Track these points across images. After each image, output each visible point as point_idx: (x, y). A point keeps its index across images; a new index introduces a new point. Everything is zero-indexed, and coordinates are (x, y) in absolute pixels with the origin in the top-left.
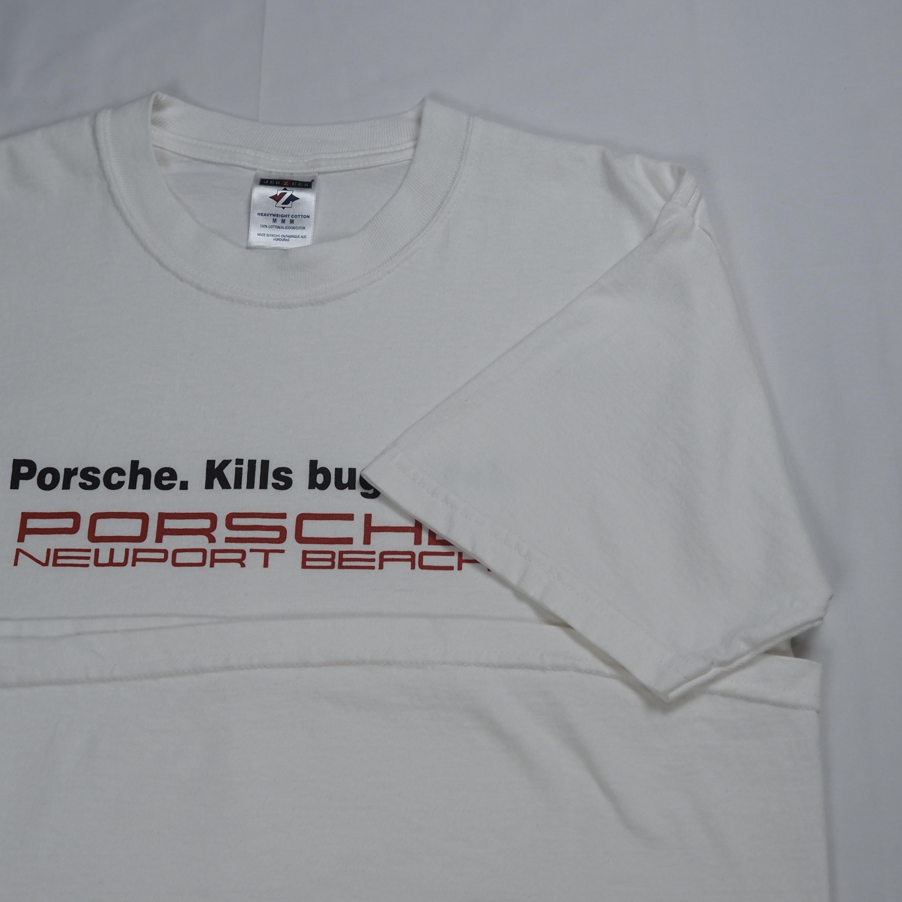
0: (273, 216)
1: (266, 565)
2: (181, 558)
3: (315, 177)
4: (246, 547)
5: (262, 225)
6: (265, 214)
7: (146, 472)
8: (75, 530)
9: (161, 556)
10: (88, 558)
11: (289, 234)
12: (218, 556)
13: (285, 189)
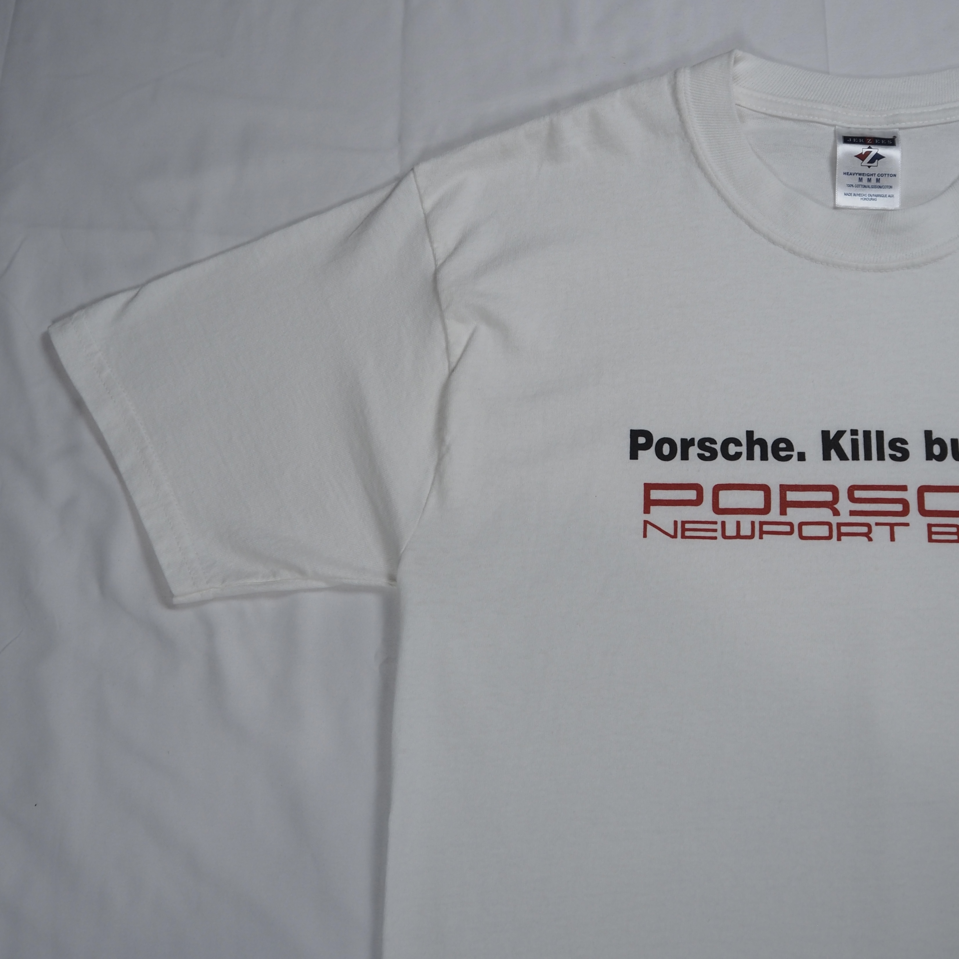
0: (859, 175)
1: (892, 539)
2: (807, 531)
3: (897, 133)
4: (872, 520)
5: (849, 184)
6: (851, 173)
7: (762, 442)
8: (698, 502)
9: (787, 529)
10: (715, 530)
11: (876, 193)
12: (844, 529)
13: (870, 146)
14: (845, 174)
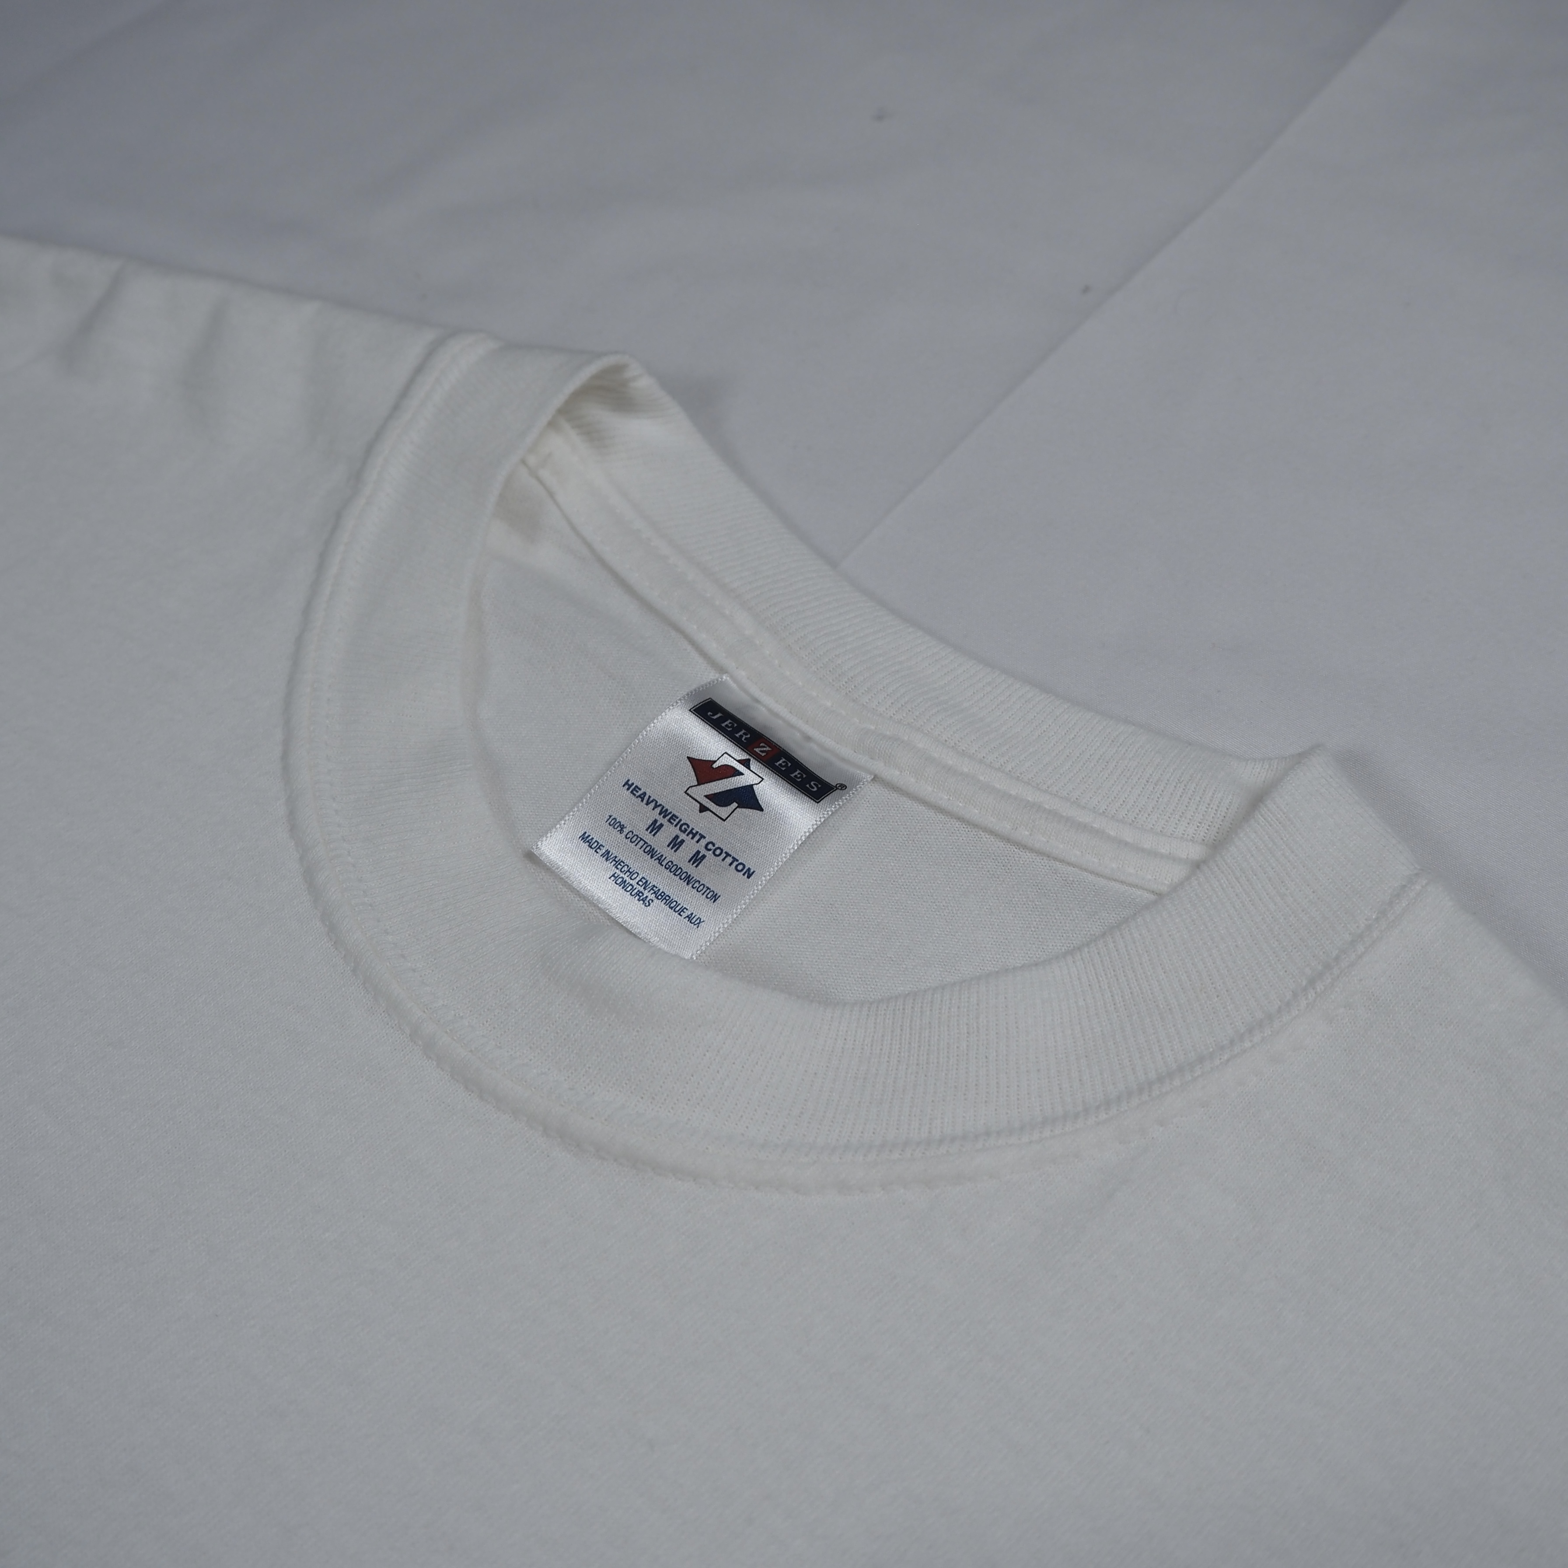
0: (660, 814)
3: (856, 781)
5: (614, 818)
6: (645, 794)
11: (663, 888)
13: (749, 760)
14: (627, 787)
